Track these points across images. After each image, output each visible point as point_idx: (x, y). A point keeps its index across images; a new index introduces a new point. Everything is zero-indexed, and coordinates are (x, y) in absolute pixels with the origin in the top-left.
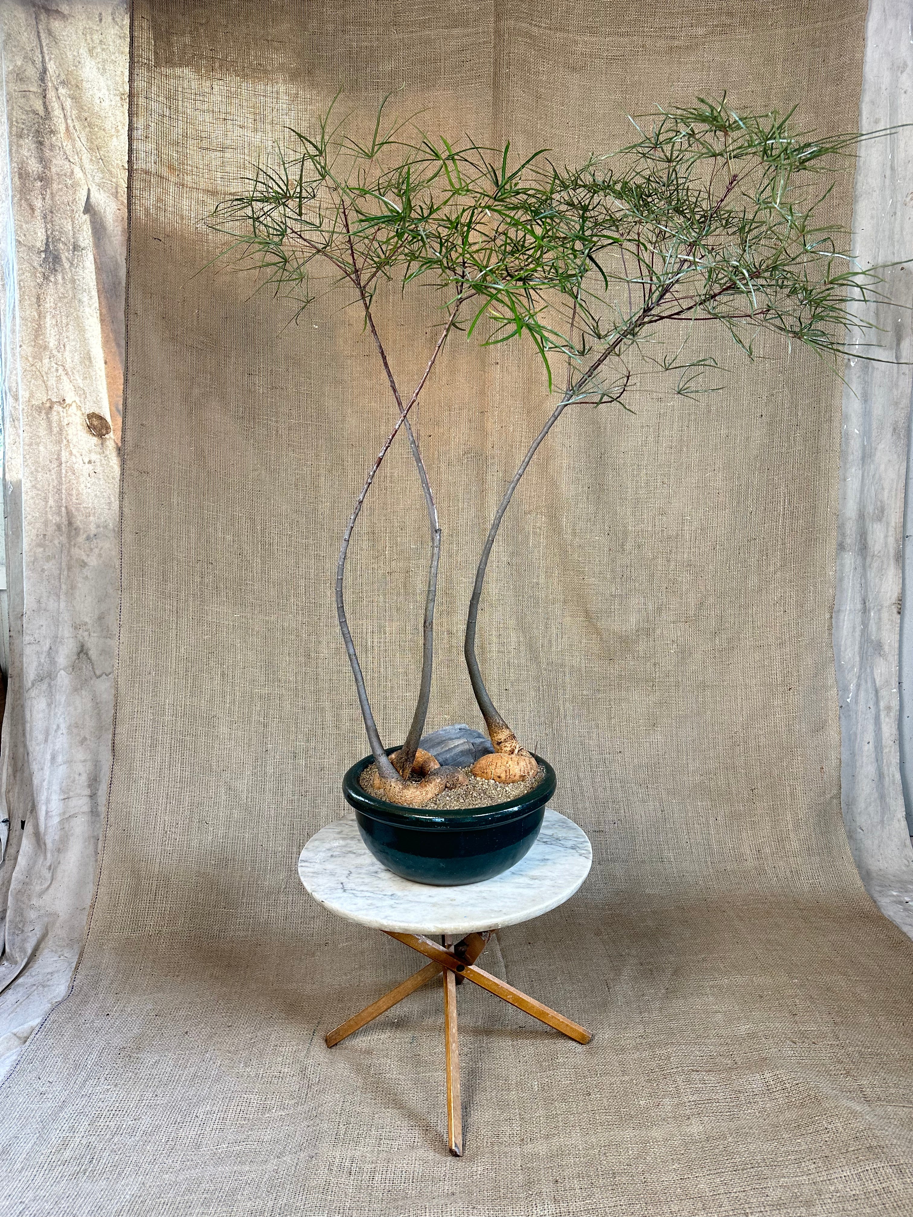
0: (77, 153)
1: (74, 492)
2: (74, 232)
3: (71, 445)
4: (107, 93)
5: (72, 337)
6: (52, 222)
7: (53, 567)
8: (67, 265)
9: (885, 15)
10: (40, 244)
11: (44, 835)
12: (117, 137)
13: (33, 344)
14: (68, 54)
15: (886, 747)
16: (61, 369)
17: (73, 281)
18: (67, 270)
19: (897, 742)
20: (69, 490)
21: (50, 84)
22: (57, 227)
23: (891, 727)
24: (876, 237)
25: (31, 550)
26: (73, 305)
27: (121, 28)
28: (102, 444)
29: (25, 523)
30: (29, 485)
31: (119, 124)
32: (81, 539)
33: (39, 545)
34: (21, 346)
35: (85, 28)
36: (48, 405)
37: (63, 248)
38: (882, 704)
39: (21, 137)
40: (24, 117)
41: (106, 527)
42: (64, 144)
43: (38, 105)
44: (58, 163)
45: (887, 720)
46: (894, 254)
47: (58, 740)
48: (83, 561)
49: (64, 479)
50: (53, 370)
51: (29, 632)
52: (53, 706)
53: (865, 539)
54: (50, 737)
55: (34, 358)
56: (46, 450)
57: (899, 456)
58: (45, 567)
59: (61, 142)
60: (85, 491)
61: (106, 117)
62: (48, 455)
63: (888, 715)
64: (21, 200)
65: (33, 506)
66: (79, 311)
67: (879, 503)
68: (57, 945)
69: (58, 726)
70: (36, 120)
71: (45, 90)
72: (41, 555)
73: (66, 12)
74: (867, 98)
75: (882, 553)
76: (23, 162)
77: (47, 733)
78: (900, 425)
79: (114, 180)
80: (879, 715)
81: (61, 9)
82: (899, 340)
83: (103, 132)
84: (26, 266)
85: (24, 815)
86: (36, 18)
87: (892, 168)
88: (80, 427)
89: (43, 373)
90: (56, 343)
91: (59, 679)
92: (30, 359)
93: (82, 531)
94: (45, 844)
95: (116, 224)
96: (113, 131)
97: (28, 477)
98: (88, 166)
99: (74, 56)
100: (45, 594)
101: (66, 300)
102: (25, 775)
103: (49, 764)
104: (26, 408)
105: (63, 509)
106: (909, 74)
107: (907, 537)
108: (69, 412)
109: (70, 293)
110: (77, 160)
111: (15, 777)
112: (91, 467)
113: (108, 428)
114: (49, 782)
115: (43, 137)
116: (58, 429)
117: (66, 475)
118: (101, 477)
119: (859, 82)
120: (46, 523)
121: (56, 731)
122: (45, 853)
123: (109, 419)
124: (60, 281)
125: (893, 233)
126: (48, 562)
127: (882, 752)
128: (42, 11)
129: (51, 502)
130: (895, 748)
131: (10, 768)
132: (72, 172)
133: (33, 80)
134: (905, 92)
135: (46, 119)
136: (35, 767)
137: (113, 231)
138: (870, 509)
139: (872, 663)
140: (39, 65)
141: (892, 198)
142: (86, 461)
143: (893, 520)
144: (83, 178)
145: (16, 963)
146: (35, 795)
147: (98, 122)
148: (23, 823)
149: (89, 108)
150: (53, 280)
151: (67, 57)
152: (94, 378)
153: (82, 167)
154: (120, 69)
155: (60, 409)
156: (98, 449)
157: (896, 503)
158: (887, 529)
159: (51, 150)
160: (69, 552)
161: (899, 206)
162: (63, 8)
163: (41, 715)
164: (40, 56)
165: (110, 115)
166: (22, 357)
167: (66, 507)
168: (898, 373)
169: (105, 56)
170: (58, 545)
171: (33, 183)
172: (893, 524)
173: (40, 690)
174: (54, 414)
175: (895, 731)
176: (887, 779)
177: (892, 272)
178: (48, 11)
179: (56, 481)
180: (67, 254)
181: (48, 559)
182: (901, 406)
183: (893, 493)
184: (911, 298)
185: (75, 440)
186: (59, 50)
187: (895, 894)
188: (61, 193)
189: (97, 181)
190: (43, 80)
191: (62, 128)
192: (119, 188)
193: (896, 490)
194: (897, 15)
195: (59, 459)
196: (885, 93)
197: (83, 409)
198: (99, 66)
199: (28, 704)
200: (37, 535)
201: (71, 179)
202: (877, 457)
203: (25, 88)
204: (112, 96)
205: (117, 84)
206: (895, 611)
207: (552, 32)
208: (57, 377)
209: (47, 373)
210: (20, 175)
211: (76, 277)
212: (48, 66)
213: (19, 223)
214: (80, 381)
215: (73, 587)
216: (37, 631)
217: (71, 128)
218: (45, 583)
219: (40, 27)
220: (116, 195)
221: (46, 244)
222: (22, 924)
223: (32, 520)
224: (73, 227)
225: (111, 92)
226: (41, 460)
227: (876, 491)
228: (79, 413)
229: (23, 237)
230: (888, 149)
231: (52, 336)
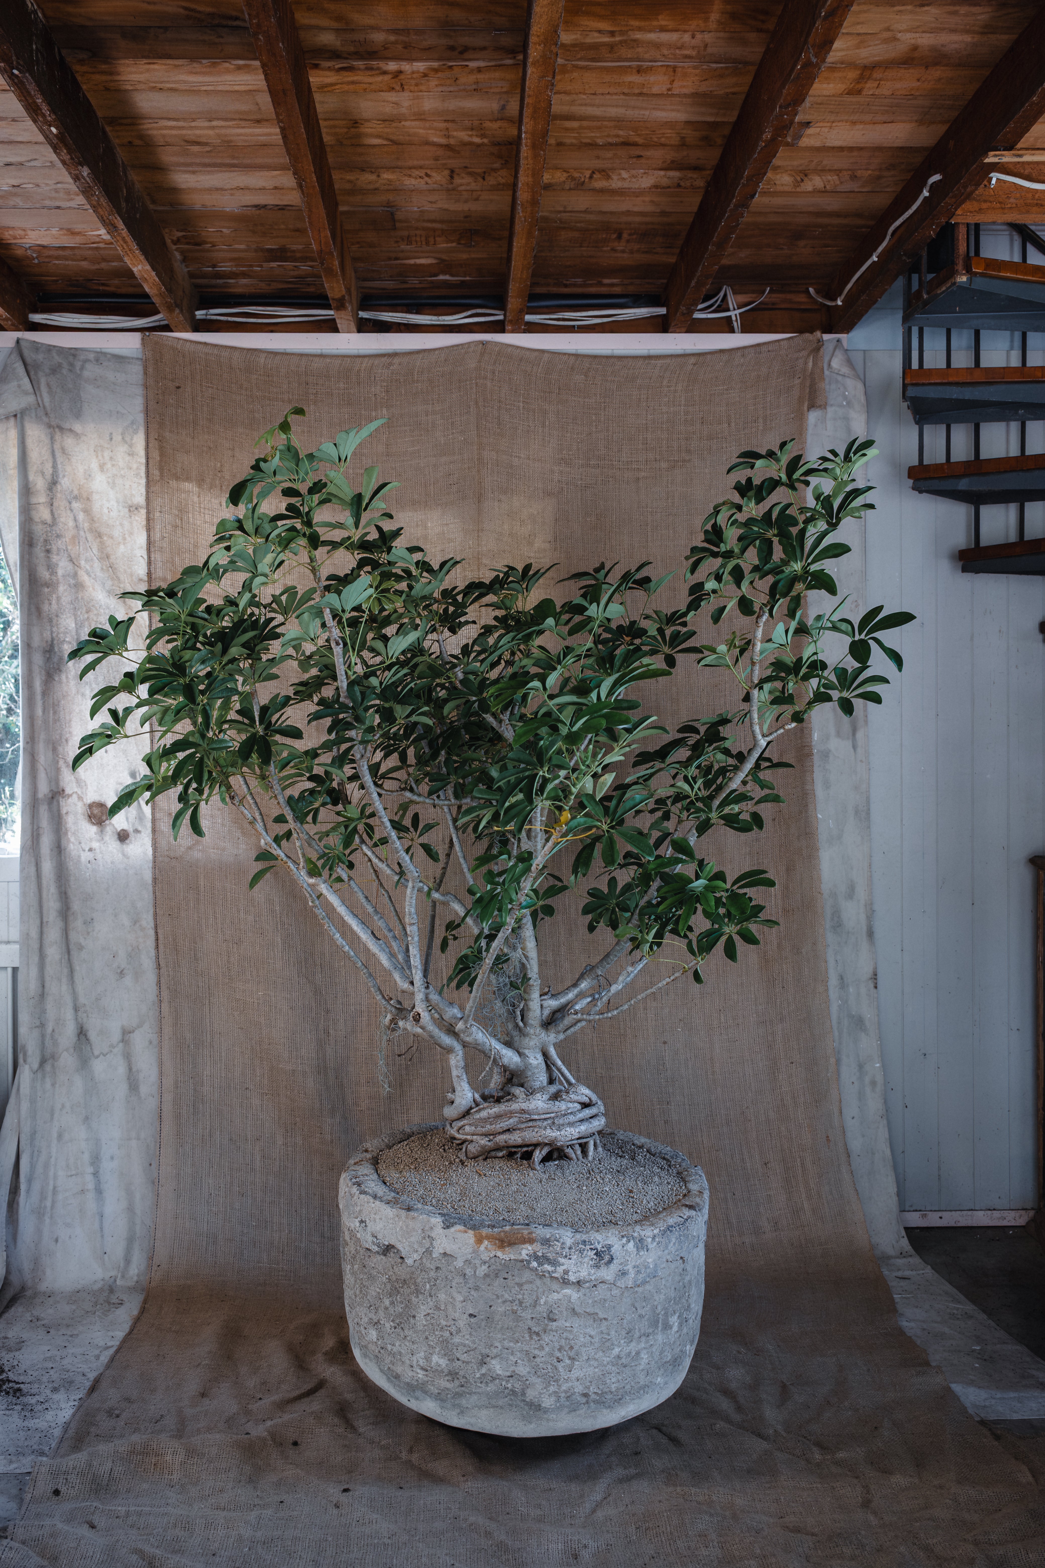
0: (87, 561)
1: (74, 878)
3: (70, 833)
4: (115, 504)
6: (57, 625)
10: (45, 645)
12: (124, 544)
14: (80, 468)
15: (874, 1122)
16: (62, 761)
19: (885, 1118)
21: (60, 496)
22: (63, 629)
23: (877, 1102)
28: (102, 831)
35: (97, 446)
36: (50, 796)
38: (867, 1079)
39: (31, 545)
42: (70, 548)
43: (47, 516)
44: (63, 566)
45: (873, 1095)
47: (63, 1118)
48: (81, 944)
49: (63, 866)
50: (55, 762)
53: (840, 917)
54: (56, 1115)
56: (48, 839)
57: (863, 838)
58: (49, 953)
59: (67, 545)
60: (85, 876)
63: (873, 1090)
67: (848, 883)
70: (47, 528)
73: (79, 431)
75: (856, 929)
78: (860, 808)
80: (864, 1090)
81: (74, 428)
82: (856, 731)
86: (50, 436)
88: (82, 816)
89: (47, 766)
90: (60, 737)
91: (62, 1060)
93: (79, 915)
99: (86, 470)
100: (48, 979)
103: (56, 1142)
105: (63, 894)
108: (70, 801)
110: (84, 564)
112: (91, 854)
114: (57, 1159)
115: (52, 543)
116: (59, 818)
117: (65, 862)
118: (104, 863)
121: (61, 1110)
123: (109, 806)
124: (64, 680)
128: (57, 430)
130: (884, 1123)
132: (78, 574)
133: (42, 492)
135: (54, 526)
138: (839, 888)
139: (853, 1039)
140: (50, 477)
142: (89, 848)
143: (862, 898)
144: (87, 580)
147: (105, 530)
149: (98, 518)
150: (57, 679)
151: (78, 472)
153: (89, 573)
155: (62, 798)
156: (98, 837)
157: (863, 879)
158: (858, 906)
159: (58, 554)
162: (76, 427)
163: (47, 1095)
164: (50, 469)
167: (65, 893)
168: (855, 761)
171: (40, 589)
172: (862, 901)
173: (46, 1070)
174: (55, 803)
175: (881, 1106)
178: (61, 429)
179: (58, 868)
181: (51, 944)
182: (859, 792)
183: (861, 872)
185: (75, 828)
186: (72, 465)
188: (66, 594)
189: (106, 587)
190: (52, 490)
191: (71, 535)
195: (58, 847)
197: (84, 799)
198: (111, 480)
201: (76, 580)
204: (121, 508)
205: (125, 496)
206: (871, 987)
208: (58, 769)
212: (61, 480)
217: (81, 537)
218: (48, 968)
219: (55, 446)
221: (51, 645)
224: (76, 624)
228: (82, 802)
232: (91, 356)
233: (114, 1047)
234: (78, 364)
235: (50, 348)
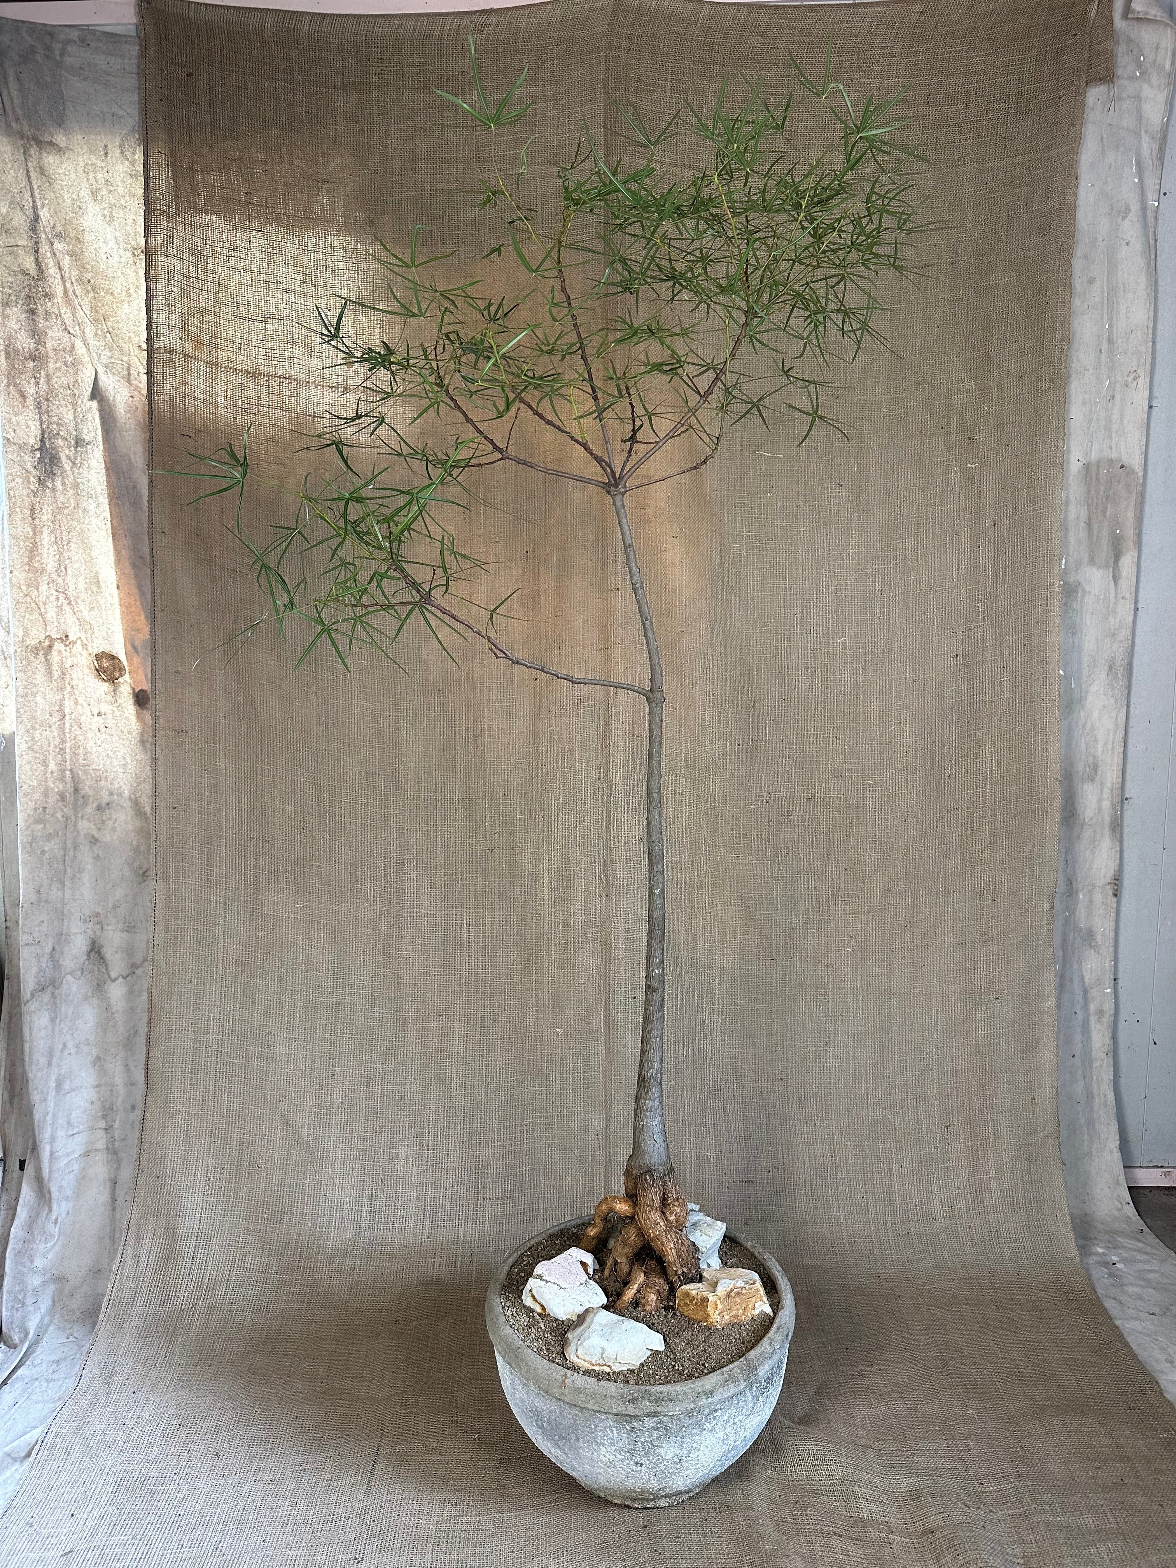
0: (79, 324)
1: (81, 751)
2: (77, 422)
3: (76, 692)
4: (116, 247)
5: (74, 558)
6: (48, 412)
7: (56, 847)
8: (67, 466)
9: (1103, 146)
10: (33, 440)
11: (49, 1182)
12: (129, 302)
13: (27, 568)
14: (66, 196)
15: (1096, 1060)
16: (62, 597)
17: (76, 486)
18: (68, 473)
19: (1110, 1055)
20: (75, 747)
21: (43, 236)
22: (55, 419)
23: (1103, 1035)
24: (1088, 428)
25: (27, 829)
26: (76, 516)
27: (132, 163)
28: (114, 691)
29: (19, 794)
30: (24, 746)
31: (131, 286)
32: (89, 809)
33: (38, 821)
34: (11, 572)
35: (87, 164)
36: (47, 643)
37: (62, 444)
38: (1092, 1007)
39: (8, 305)
40: (11, 280)
41: (120, 795)
42: (63, 311)
43: (29, 264)
44: (54, 336)
45: (1098, 1026)
46: (1111, 448)
47: (64, 1062)
48: (93, 837)
49: (68, 735)
50: (53, 598)
51: (27, 930)
52: (58, 1020)
53: (1073, 805)
54: (55, 1060)
55: (28, 586)
56: (44, 701)
57: (1116, 701)
58: (46, 849)
59: (59, 308)
60: (94, 749)
61: (114, 277)
62: (47, 707)
63: (1099, 1021)
64: (9, 386)
65: (30, 773)
66: (83, 523)
67: (1091, 758)
68: (66, 1320)
69: (65, 1045)
70: (26, 282)
71: (37, 243)
72: (40, 834)
73: (63, 145)
74: (1079, 251)
75: (1094, 820)
76: (10, 337)
77: (50, 1054)
78: (1118, 661)
79: (125, 359)
80: (1088, 1021)
81: (56, 140)
82: (1117, 556)
83: (111, 297)
84: (17, 469)
85: (24, 1153)
86: (24, 153)
87: (1110, 341)
88: (87, 671)
89: (41, 604)
90: (56, 564)
91: (65, 986)
92: (24, 588)
93: (91, 799)
94: (49, 1192)
95: (129, 415)
96: (124, 296)
97: (22, 737)
98: (92, 341)
99: (73, 199)
100: (46, 882)
101: (66, 511)
102: (24, 1102)
103: (54, 1093)
104: (19, 650)
105: (68, 773)
106: (1131, 221)
107: (1127, 799)
108: (74, 651)
109: (72, 501)
110: (78, 332)
111: (11, 1103)
112: (100, 720)
113: (122, 669)
114: (54, 1116)
115: (36, 304)
116: (60, 673)
117: (70, 729)
118: (114, 733)
119: (1070, 233)
120: (46, 794)
121: (62, 1051)
122: (50, 1203)
123: (123, 657)
124: (59, 487)
125: (1111, 421)
126: (49, 841)
127: (1091, 1067)
128: (33, 143)
129: (52, 766)
130: (1109, 1061)
131: (5, 1092)
132: (73, 347)
133: (21, 231)
134: (1127, 244)
135: (38, 280)
136: (35, 1097)
137: (125, 423)
138: (1080, 767)
139: (1079, 958)
140: (30, 212)
141: (1109, 378)
142: (95, 713)
143: (1109, 779)
144: (86, 355)
145: (15, 1347)
146: (37, 1133)
147: (105, 284)
148: (22, 1164)
149: (93, 267)
150: (50, 486)
151: (64, 201)
152: (103, 607)
153: (85, 342)
154: (132, 216)
155: (62, 647)
156: (110, 698)
157: (1112, 759)
158: (1101, 790)
159: (46, 319)
160: (75, 826)
161: (1118, 388)
162: (59, 139)
163: (43, 1033)
164: (30, 200)
165: (120, 274)
166: (12, 586)
167: (71, 770)
168: (1116, 597)
169: (112, 201)
170: (61, 819)
171: (23, 363)
172: (1109, 785)
173: (42, 1001)
174: (54, 653)
175: (1108, 1041)
176: (1097, 1100)
177: (1108, 471)
178: (39, 143)
179: (58, 739)
180: (67, 452)
181: (49, 837)
182: (1119, 638)
183: (1110, 746)
184: (1133, 503)
185: (81, 686)
186: (54, 193)
187: (1100, 1250)
188: (59, 374)
189: (104, 361)
190: (34, 230)
191: (59, 291)
192: (132, 368)
193: (1113, 743)
194: (1117, 147)
195: (61, 710)
196: (1102, 244)
197: (89, 648)
198: (105, 212)
199: (26, 1019)
200: (35, 809)
201: (71, 355)
202: (1088, 702)
203: (12, 241)
204: (121, 251)
205: (128, 236)
206: (1110, 893)
207: (679, 169)
208: (58, 607)
209: (44, 604)
210: (7, 353)
211: (79, 481)
212: (41, 214)
213: (7, 416)
214: (85, 613)
215: (81, 871)
216: (37, 929)
217: (71, 293)
218: (46, 867)
219: (30, 164)
220: (128, 378)
221: (41, 441)
222: (22, 1293)
223: (28, 790)
224: (75, 417)
225: (121, 246)
226: (39, 713)
227: (1087, 744)
228: (85, 653)
229: (13, 434)
230: (1105, 317)
231: (51, 556)
232: (75, 34)
233: (137, 968)
234: (57, 47)
235: (18, 25)
